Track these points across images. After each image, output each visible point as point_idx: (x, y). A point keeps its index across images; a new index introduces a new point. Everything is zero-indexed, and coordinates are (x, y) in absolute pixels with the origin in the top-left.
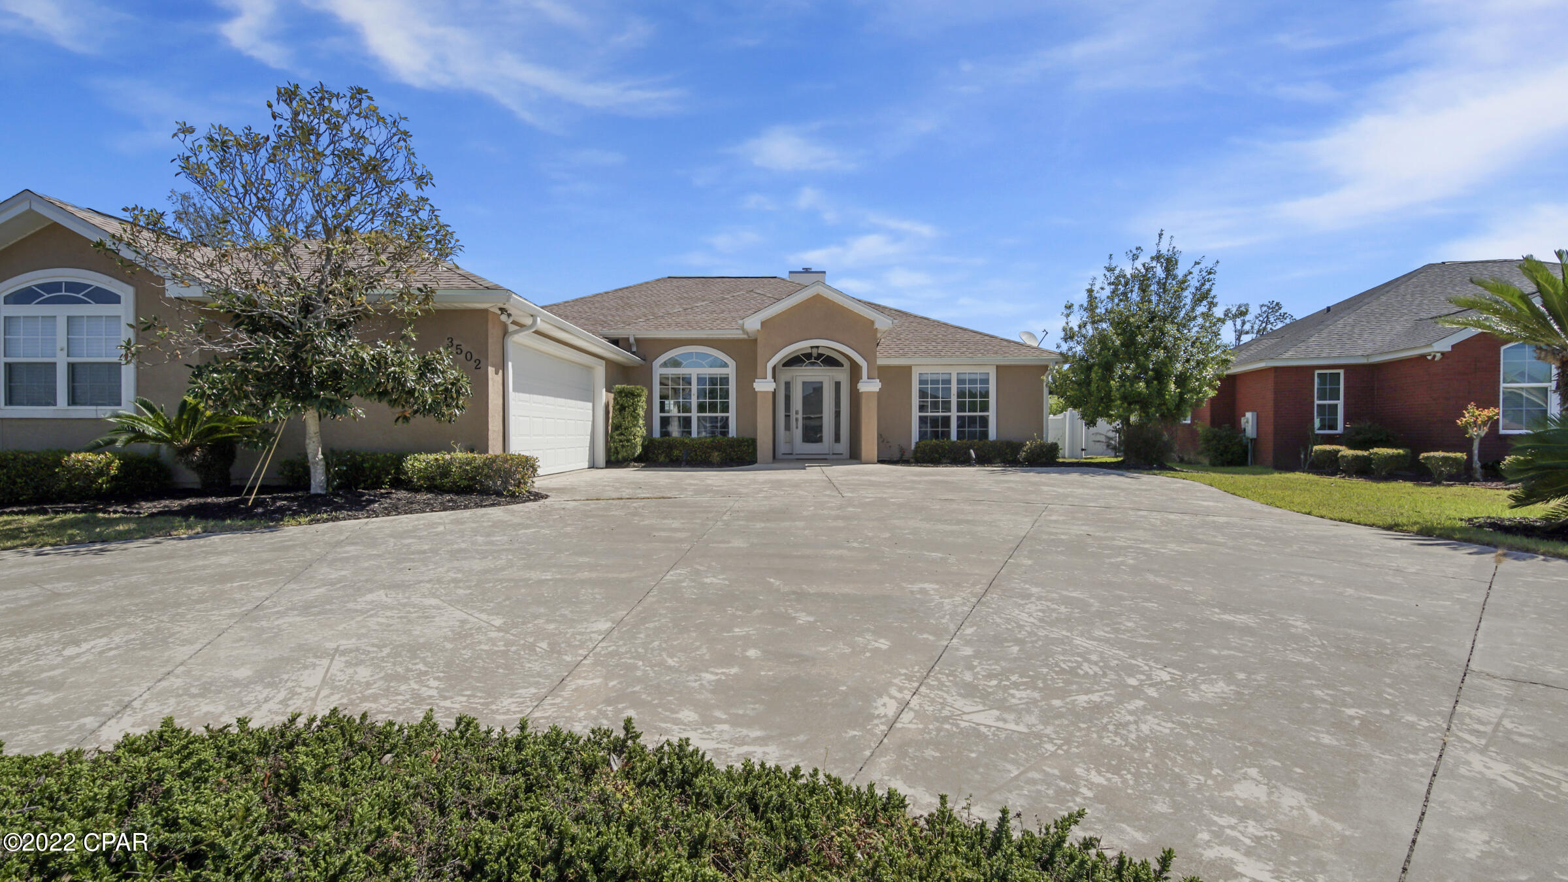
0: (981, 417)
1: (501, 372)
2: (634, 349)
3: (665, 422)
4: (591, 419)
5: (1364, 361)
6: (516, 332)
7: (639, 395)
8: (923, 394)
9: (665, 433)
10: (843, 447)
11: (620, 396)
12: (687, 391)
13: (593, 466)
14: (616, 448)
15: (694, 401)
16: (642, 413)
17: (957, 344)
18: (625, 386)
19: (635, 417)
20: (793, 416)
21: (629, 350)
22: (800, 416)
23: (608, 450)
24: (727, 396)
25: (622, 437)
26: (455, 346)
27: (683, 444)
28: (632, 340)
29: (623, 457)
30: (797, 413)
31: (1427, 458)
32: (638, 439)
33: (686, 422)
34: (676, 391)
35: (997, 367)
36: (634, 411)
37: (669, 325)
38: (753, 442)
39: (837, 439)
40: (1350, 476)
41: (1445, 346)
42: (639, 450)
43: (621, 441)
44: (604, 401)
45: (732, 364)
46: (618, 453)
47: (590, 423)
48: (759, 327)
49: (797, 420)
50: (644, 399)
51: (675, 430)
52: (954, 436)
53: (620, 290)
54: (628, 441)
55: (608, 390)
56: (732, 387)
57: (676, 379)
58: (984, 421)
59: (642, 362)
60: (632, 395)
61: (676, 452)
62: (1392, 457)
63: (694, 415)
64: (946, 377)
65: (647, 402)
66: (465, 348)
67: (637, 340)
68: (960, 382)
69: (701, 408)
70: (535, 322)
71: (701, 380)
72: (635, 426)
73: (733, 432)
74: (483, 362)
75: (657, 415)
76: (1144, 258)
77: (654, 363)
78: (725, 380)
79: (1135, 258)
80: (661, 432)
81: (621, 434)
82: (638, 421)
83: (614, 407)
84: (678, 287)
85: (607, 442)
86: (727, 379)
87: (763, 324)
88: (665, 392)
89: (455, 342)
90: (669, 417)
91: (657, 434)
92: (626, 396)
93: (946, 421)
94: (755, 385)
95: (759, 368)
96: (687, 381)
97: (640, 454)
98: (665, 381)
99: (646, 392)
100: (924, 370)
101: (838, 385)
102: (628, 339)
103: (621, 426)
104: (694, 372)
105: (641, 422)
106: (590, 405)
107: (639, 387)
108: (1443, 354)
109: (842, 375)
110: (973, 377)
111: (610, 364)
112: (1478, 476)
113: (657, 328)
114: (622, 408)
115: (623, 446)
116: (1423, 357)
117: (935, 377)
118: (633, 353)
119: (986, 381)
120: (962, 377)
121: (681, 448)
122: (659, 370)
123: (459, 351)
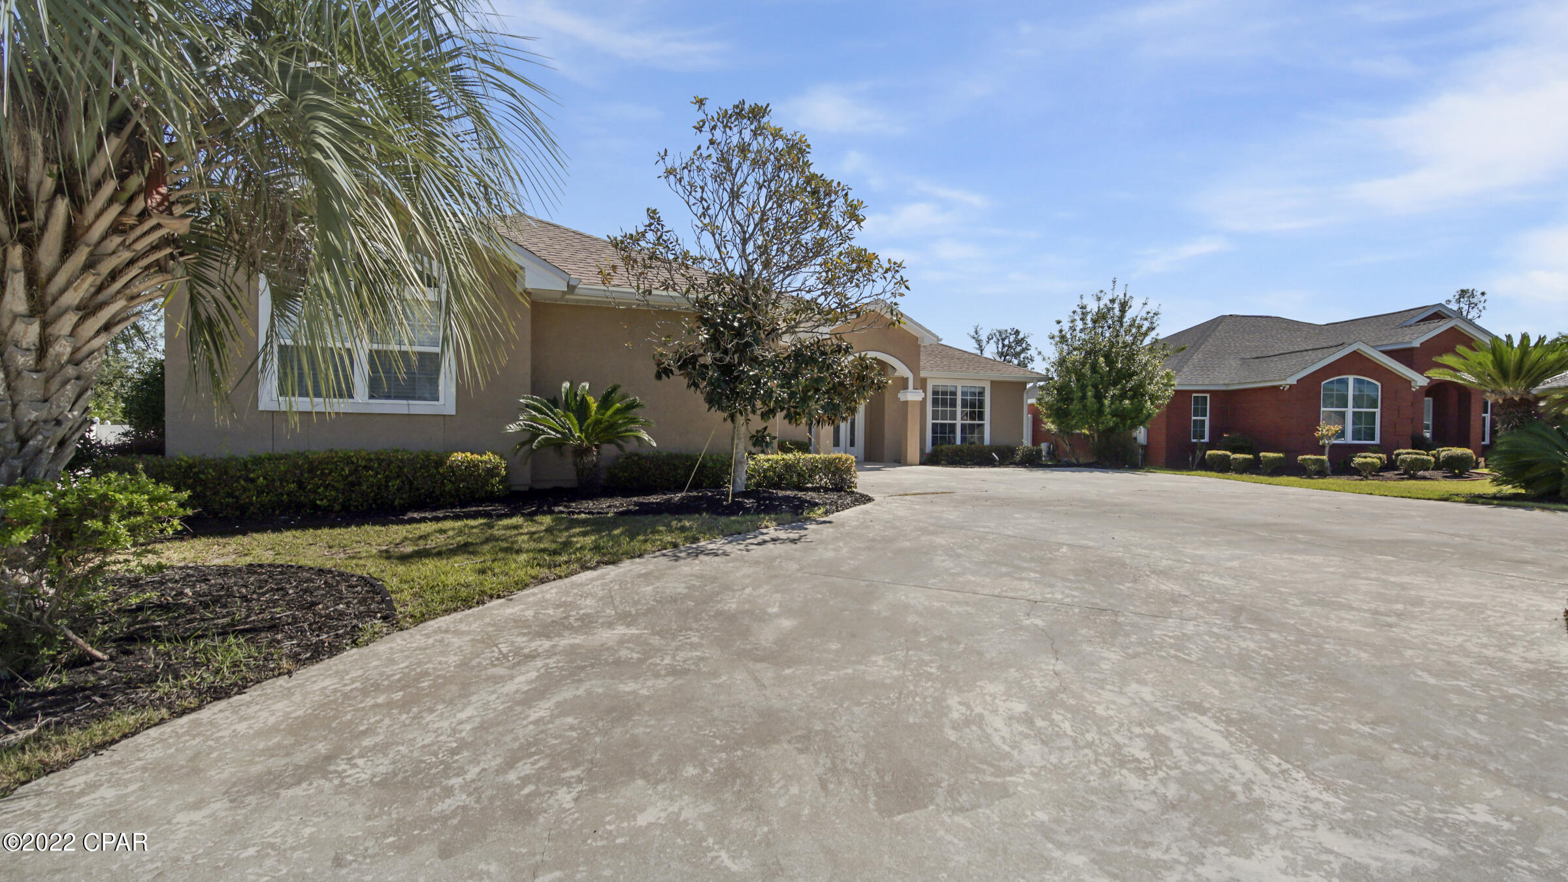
0: (979, 425)
5: (1224, 388)
8: (935, 403)
10: (858, 451)
31: (1304, 460)
35: (992, 382)
39: (852, 444)
40: (1241, 473)
41: (1293, 380)
52: (958, 441)
58: (981, 429)
62: (1275, 459)
64: (953, 389)
68: (964, 394)
76: (1105, 301)
79: (1099, 299)
93: (953, 426)
100: (936, 382)
108: (1291, 386)
110: (973, 389)
112: (1329, 472)
116: (1276, 388)
117: (944, 389)
119: (981, 394)
120: (964, 389)
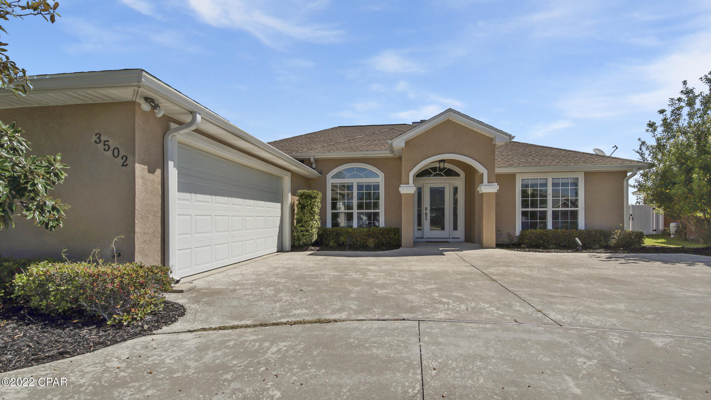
0: (572, 212)
1: (158, 172)
2: (314, 166)
3: (335, 216)
4: (280, 215)
6: (176, 130)
7: (315, 198)
8: (524, 194)
9: (335, 224)
10: (460, 233)
11: (302, 198)
12: (350, 196)
13: (281, 249)
14: (299, 236)
15: (355, 202)
16: (317, 210)
17: (549, 157)
18: (305, 191)
19: (312, 214)
20: (424, 212)
21: (311, 167)
22: (428, 211)
23: (293, 238)
24: (378, 198)
25: (303, 229)
26: (102, 142)
27: (347, 232)
28: (312, 160)
29: (304, 243)
30: (426, 209)
32: (314, 230)
33: (349, 217)
34: (343, 195)
35: (585, 173)
36: (311, 209)
37: (338, 149)
38: (397, 231)
39: (455, 228)
42: (315, 238)
43: (302, 231)
44: (290, 201)
45: (381, 175)
46: (300, 240)
47: (279, 218)
48: (404, 145)
49: (426, 214)
50: (318, 200)
51: (342, 221)
52: (550, 226)
53: (309, 134)
54: (307, 231)
55: (293, 194)
56: (382, 191)
57: (343, 187)
58: (575, 214)
59: (319, 175)
60: (310, 197)
61: (342, 239)
63: (355, 211)
64: (543, 182)
65: (321, 202)
66: (113, 144)
67: (316, 160)
68: (554, 185)
69: (360, 207)
70: (194, 119)
71: (360, 187)
72: (312, 220)
73: (382, 223)
74: (130, 158)
75: (329, 211)
77: (327, 176)
78: (377, 187)
80: (332, 223)
81: (302, 226)
82: (314, 217)
83: (297, 206)
84: (345, 132)
85: (292, 231)
86: (378, 186)
87: (407, 143)
88: (335, 196)
89: (103, 138)
90: (337, 213)
91: (329, 225)
92: (306, 198)
93: (543, 215)
94: (400, 189)
95: (403, 176)
96: (350, 187)
97: (317, 240)
98: (335, 189)
99: (320, 195)
100: (525, 177)
101: (456, 189)
102: (309, 160)
103: (302, 220)
104: (355, 182)
105: (317, 217)
106: (279, 205)
107: (315, 191)
109: (460, 182)
110: (565, 181)
111: (294, 175)
113: (329, 152)
114: (302, 207)
115: (303, 235)
117: (534, 182)
118: (314, 169)
119: (576, 184)
120: (556, 181)
121: (346, 236)
122: (330, 180)
123: (106, 148)
